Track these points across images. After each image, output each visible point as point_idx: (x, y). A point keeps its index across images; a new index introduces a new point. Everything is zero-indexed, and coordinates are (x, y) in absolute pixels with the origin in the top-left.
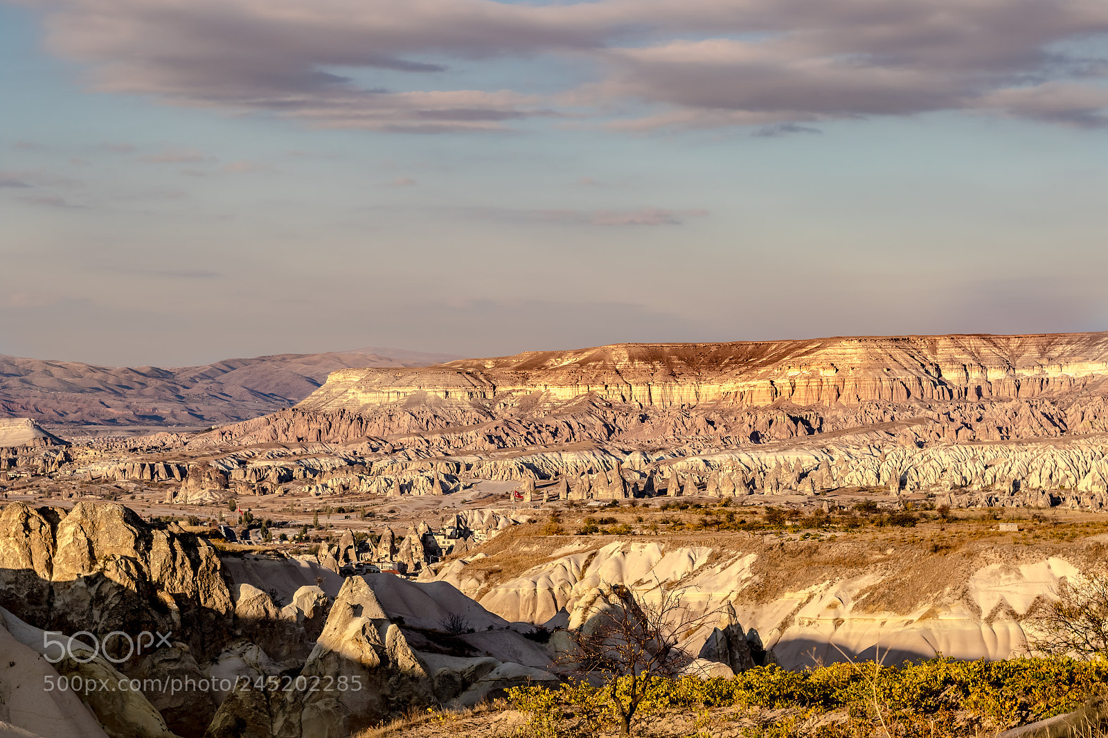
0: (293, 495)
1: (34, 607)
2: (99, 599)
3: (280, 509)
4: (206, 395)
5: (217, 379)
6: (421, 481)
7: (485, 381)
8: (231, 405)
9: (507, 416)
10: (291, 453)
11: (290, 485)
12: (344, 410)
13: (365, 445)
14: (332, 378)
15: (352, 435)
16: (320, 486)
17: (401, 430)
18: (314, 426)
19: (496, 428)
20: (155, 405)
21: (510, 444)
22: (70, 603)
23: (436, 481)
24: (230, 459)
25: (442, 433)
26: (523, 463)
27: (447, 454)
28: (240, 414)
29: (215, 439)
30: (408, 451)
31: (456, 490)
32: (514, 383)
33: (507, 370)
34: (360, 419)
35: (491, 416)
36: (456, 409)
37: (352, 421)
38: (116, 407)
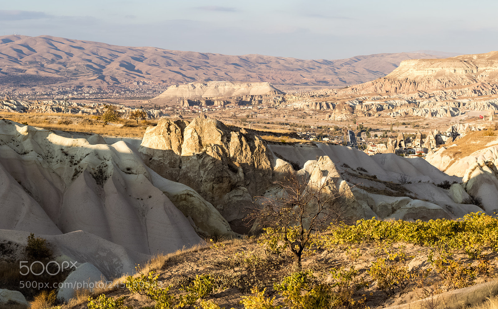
0: (383, 117)
1: (172, 169)
2: (203, 165)
3: (376, 123)
4: (347, 72)
5: (353, 65)
6: (441, 111)
7: (473, 65)
8: (359, 76)
9: (483, 81)
10: (383, 98)
11: (382, 112)
12: (407, 78)
13: (417, 94)
14: (403, 64)
15: (411, 90)
16: (395, 113)
17: (433, 88)
18: (394, 86)
19: (478, 87)
20: (324, 76)
21: (484, 94)
22: (189, 167)
23: (448, 111)
24: (355, 100)
25: (452, 89)
26: (490, 103)
27: (454, 99)
28: (362, 80)
29: (349, 91)
30: (436, 97)
31: (457, 115)
32: (486, 66)
33: (483, 60)
34: (415, 82)
35: (476, 81)
36: (459, 78)
37: (411, 83)
38: (307, 78)
